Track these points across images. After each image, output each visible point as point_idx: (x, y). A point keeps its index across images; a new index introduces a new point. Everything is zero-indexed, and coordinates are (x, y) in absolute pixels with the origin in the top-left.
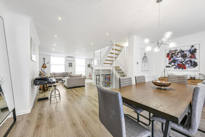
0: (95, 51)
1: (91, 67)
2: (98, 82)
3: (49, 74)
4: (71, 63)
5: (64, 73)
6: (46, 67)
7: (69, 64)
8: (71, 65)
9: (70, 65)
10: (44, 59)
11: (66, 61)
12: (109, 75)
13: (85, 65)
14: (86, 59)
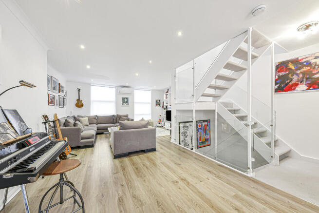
0: (175, 68)
1: (161, 105)
2: (182, 138)
3: (87, 118)
4: (127, 99)
5: (114, 116)
6: (82, 105)
7: (124, 99)
8: (127, 102)
9: (125, 101)
10: (79, 90)
11: (118, 93)
12: (204, 121)
13: (150, 101)
14: (152, 90)
